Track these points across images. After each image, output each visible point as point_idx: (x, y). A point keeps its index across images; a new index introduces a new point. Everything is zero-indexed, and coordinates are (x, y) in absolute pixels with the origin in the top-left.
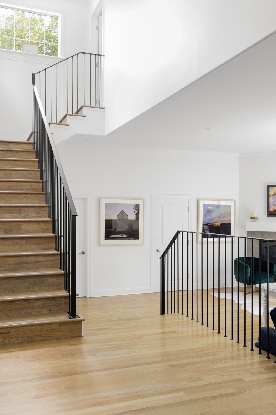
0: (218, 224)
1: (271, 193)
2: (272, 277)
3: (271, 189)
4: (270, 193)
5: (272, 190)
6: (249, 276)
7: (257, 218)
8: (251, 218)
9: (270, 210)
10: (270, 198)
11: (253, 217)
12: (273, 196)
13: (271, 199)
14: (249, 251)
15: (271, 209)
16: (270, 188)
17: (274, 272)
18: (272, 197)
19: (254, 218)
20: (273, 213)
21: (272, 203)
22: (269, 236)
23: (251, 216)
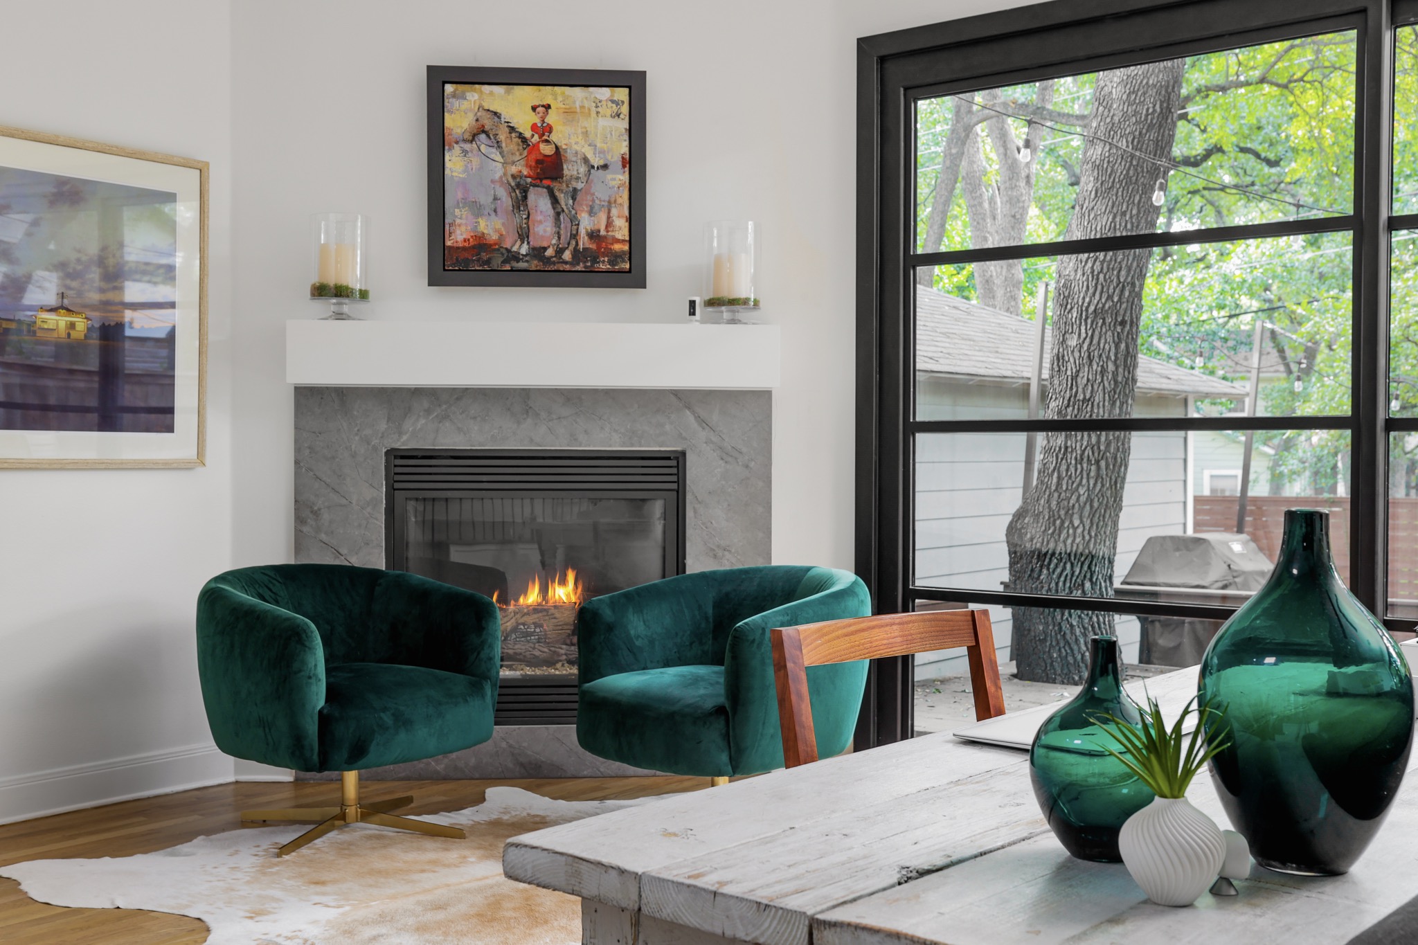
0: (72, 326)
1: (458, 120)
2: (483, 696)
3: (454, 95)
4: (449, 121)
5: (465, 105)
6: (321, 703)
7: (364, 295)
8: (320, 291)
9: (448, 243)
10: (447, 158)
11: (331, 281)
12: (467, 146)
13: (454, 163)
14: (306, 529)
15: (459, 235)
16: (449, 88)
17: (491, 659)
18: (465, 152)
19: (340, 292)
20: (467, 261)
21: (460, 195)
22: (445, 417)
23: (315, 279)
